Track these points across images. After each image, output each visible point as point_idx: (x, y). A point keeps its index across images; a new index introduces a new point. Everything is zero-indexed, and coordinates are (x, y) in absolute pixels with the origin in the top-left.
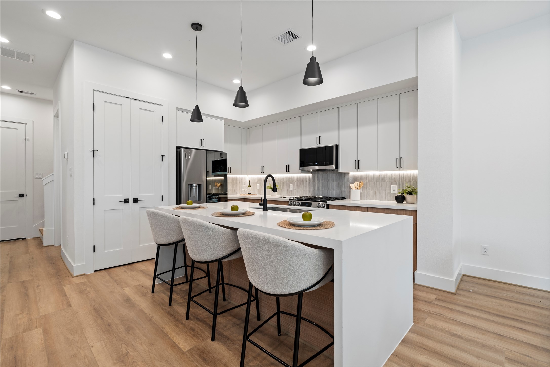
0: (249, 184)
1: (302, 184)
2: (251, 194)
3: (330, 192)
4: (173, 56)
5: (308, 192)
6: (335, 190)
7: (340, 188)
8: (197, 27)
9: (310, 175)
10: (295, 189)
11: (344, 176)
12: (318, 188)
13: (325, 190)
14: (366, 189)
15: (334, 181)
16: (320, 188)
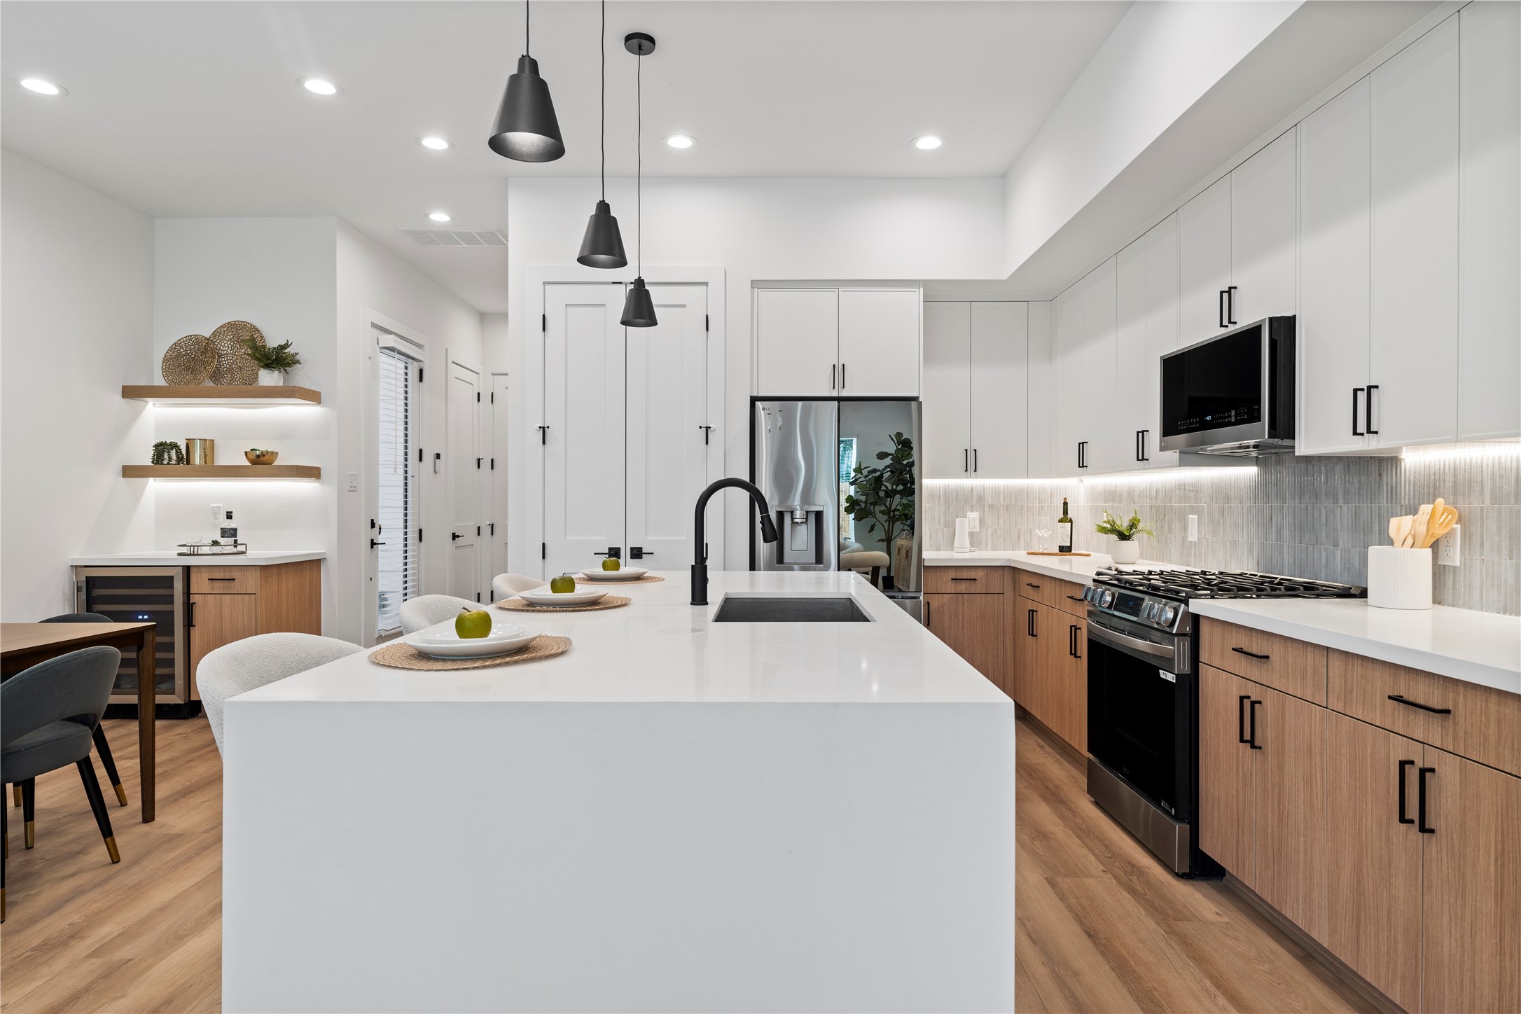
0: (1065, 512)
1: (1226, 513)
2: (1073, 552)
3: (1324, 554)
4: (693, 138)
5: (1246, 552)
6: (1341, 546)
7: (1362, 536)
8: (640, 43)
9: (1251, 471)
10: (1203, 535)
11: (1380, 475)
12: (1279, 531)
13: (1303, 546)
14: (1482, 544)
15: (1337, 500)
16: (1286, 533)
